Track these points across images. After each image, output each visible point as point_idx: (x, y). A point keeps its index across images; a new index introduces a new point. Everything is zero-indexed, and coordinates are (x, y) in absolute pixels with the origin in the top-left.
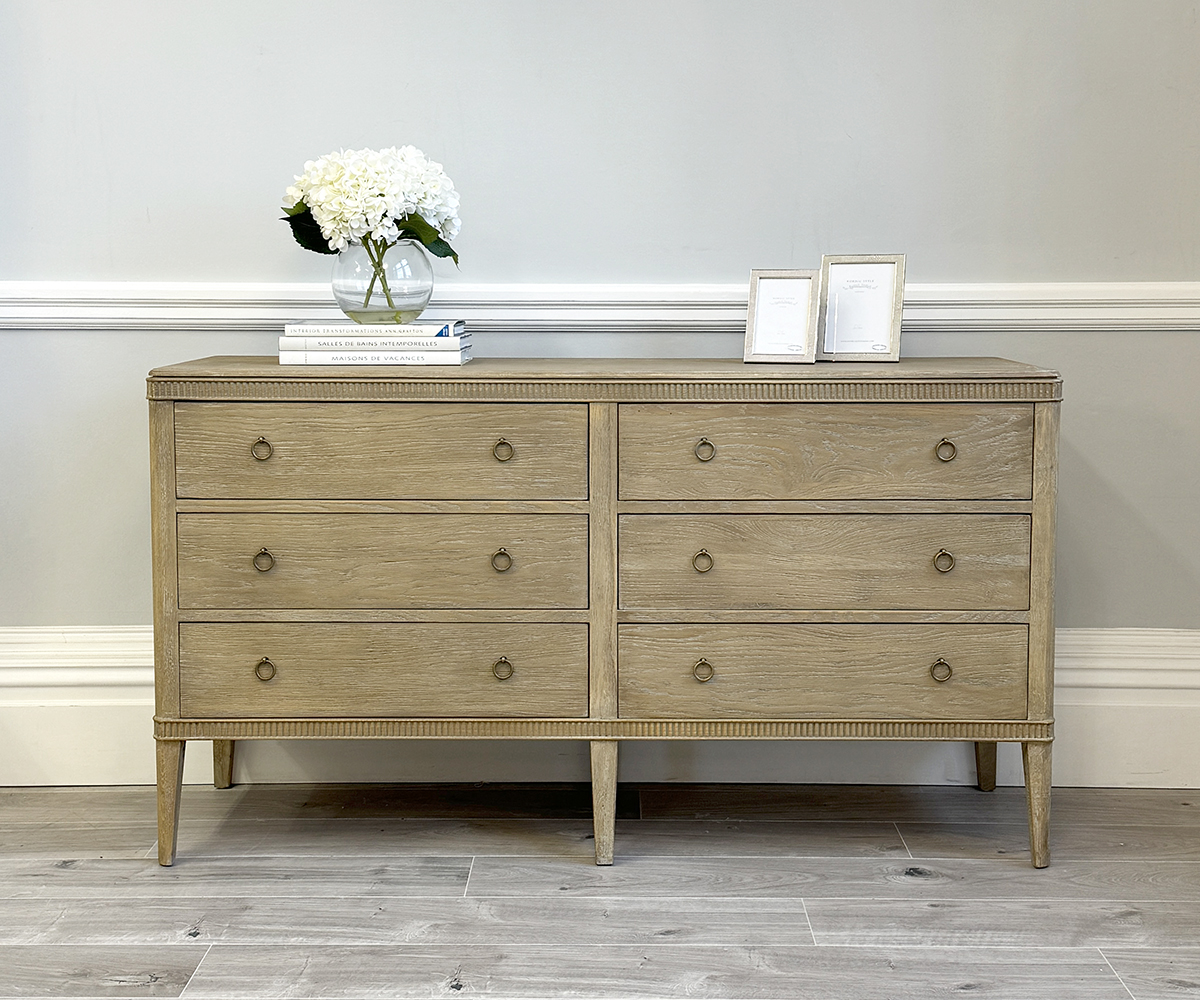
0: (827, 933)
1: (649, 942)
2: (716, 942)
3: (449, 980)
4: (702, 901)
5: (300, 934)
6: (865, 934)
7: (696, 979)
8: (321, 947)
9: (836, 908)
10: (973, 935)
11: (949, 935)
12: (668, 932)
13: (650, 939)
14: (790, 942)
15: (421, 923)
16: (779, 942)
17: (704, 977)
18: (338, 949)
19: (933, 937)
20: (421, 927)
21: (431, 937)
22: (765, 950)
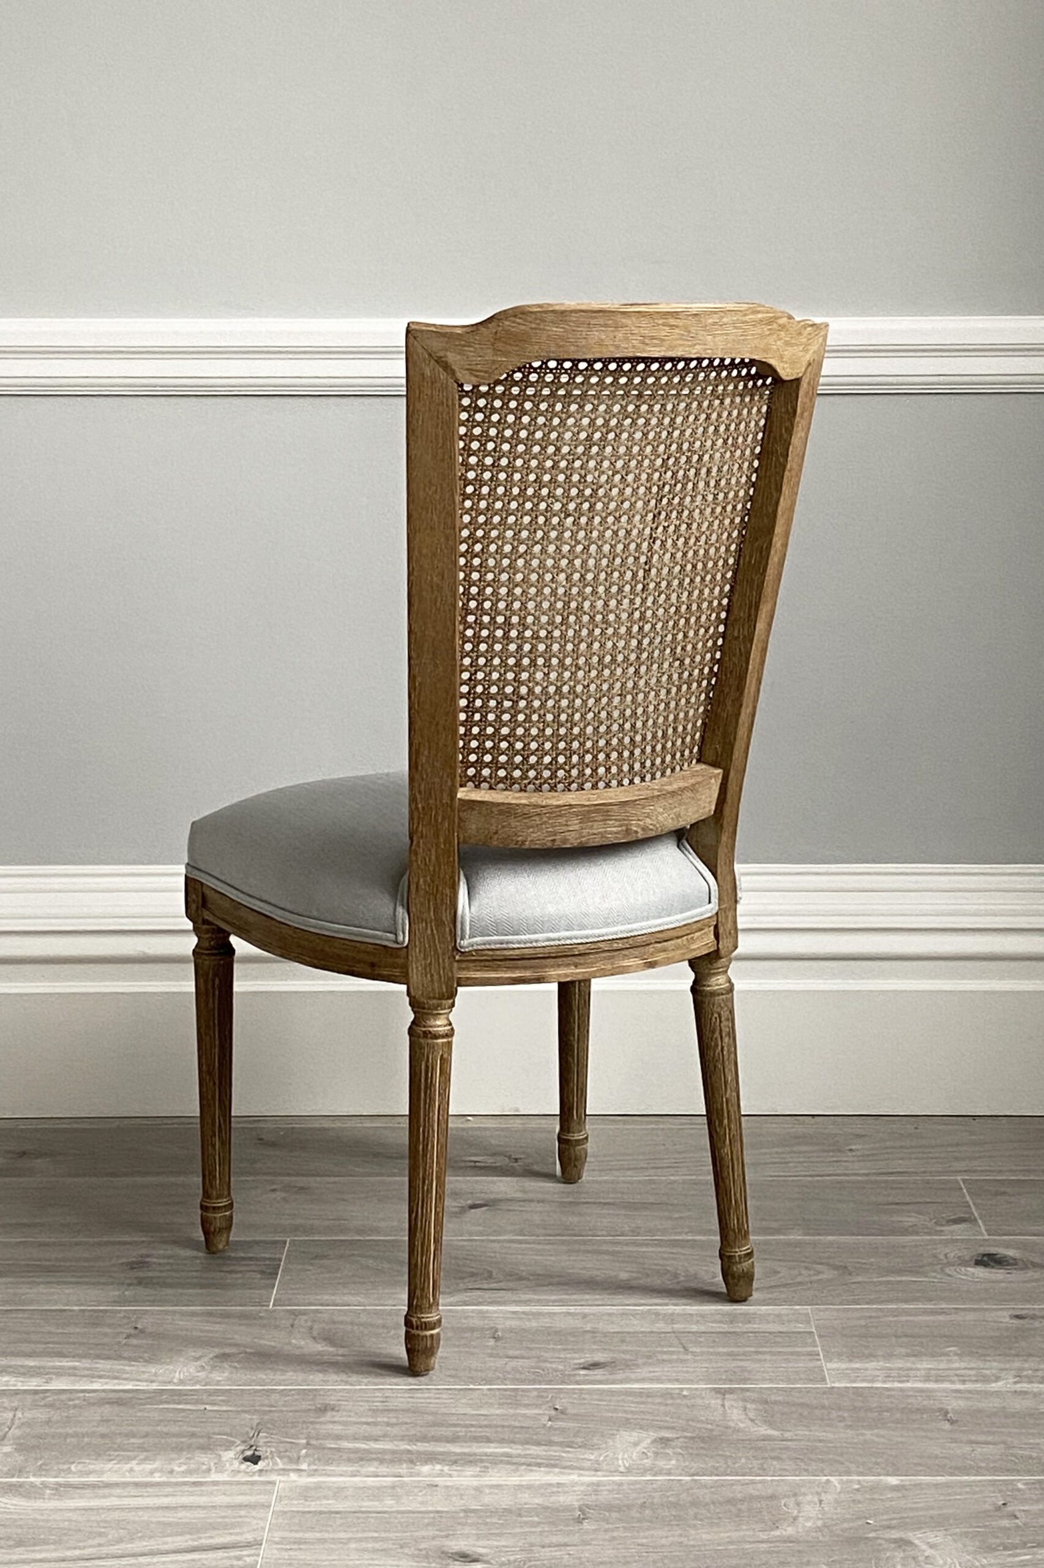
0: (848, 1366)
1: (563, 1383)
2: (670, 1381)
3: (240, 1448)
6: (909, 1365)
7: (636, 1444)
9: (863, 1322)
12: (595, 1365)
15: (199, 1352)
16: (771, 1381)
17: (649, 1441)
19: (1018, 1370)
20: (199, 1360)
22: (748, 1394)
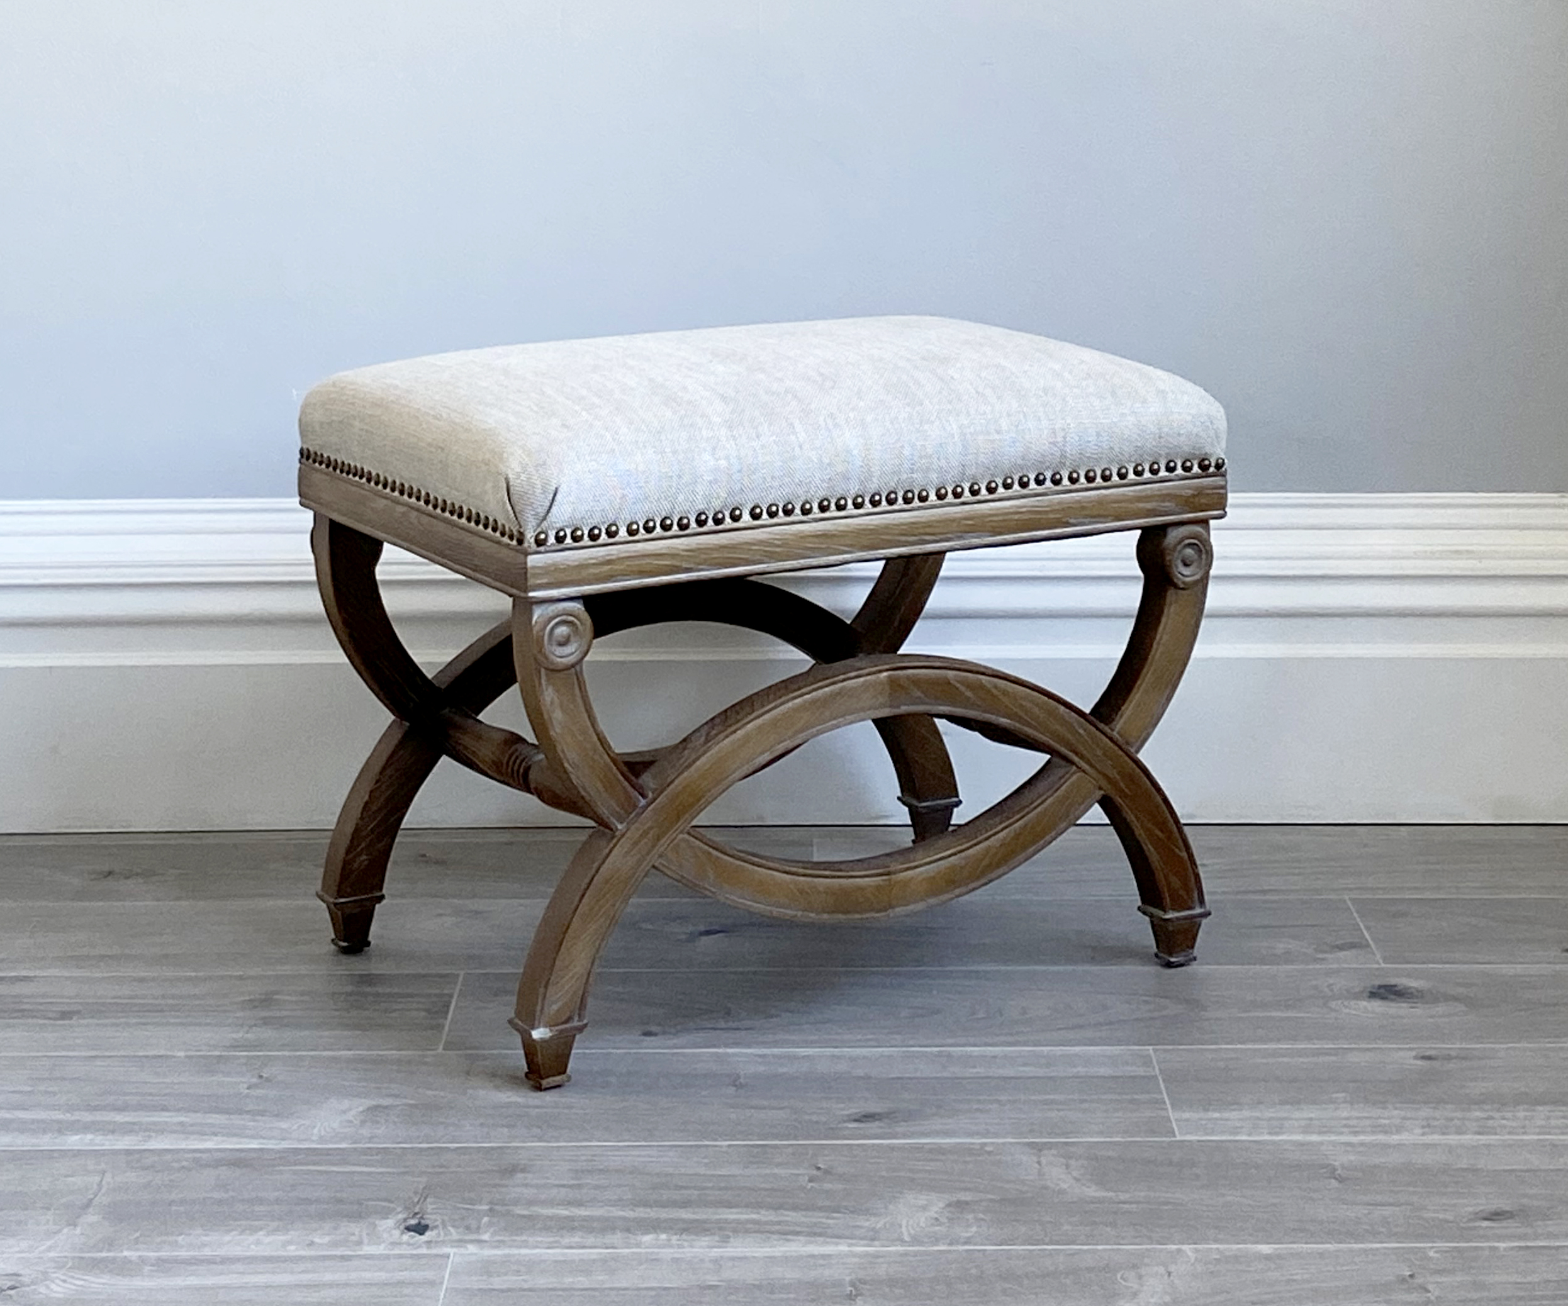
0: (1202, 1115)
1: (826, 1138)
2: (969, 1134)
3: (401, 1216)
4: (939, 1055)
5: (86, 1128)
6: (1284, 1114)
7: (924, 1208)
8: (128, 1152)
10: (1509, 1115)
11: (1459, 1114)
12: (870, 1117)
13: (832, 1132)
14: (1126, 1132)
15: (346, 1103)
16: (1102, 1134)
17: (941, 1205)
18: (169, 1157)
19: (1428, 1119)
20: (344, 1112)
21: (365, 1132)
22: (1072, 1149)
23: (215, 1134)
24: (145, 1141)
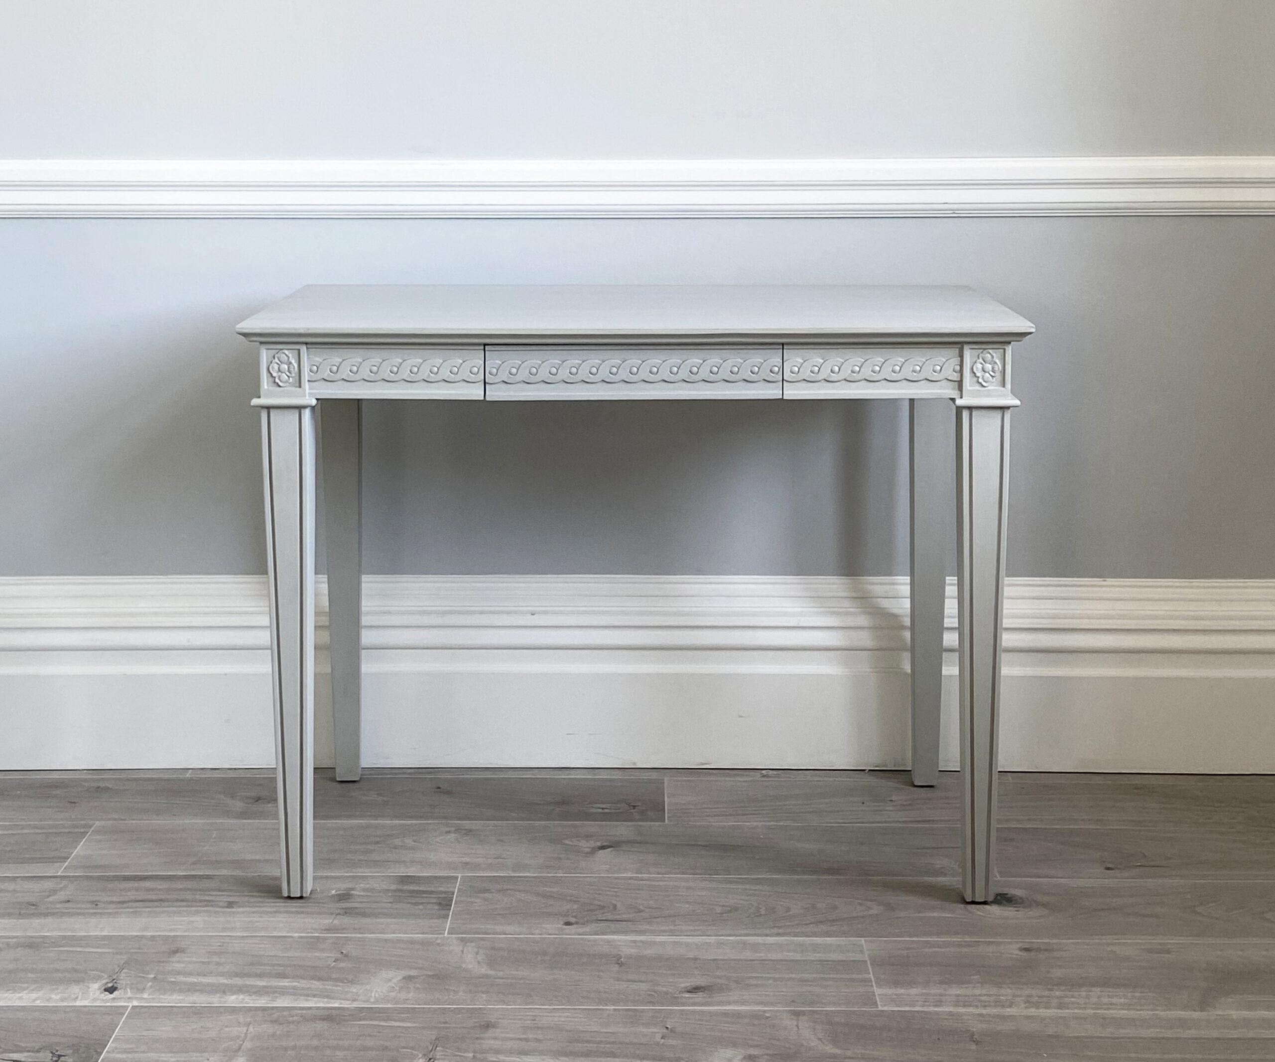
0: (894, 991)
1: (672, 1004)
2: (756, 1003)
4: (738, 942)
5: (240, 990)
6: (941, 992)
8: (264, 1009)
12: (695, 989)
13: (675, 1001)
14: (848, 1003)
16: (834, 1005)
17: (739, 1057)
18: (286, 1013)
19: (1028, 996)
21: (403, 995)
22: (817, 1015)
23: (314, 996)
24: (273, 1001)
